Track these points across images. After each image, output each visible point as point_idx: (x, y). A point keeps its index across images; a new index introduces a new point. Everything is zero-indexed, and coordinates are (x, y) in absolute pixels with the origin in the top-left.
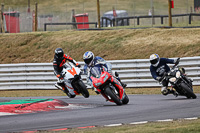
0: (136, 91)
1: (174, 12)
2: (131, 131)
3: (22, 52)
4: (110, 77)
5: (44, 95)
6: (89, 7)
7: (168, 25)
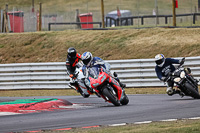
0: (140, 90)
1: (178, 12)
2: (135, 130)
3: (26, 51)
4: (108, 78)
5: (49, 95)
6: (93, 6)
7: (172, 25)
